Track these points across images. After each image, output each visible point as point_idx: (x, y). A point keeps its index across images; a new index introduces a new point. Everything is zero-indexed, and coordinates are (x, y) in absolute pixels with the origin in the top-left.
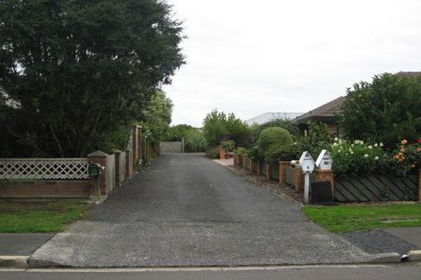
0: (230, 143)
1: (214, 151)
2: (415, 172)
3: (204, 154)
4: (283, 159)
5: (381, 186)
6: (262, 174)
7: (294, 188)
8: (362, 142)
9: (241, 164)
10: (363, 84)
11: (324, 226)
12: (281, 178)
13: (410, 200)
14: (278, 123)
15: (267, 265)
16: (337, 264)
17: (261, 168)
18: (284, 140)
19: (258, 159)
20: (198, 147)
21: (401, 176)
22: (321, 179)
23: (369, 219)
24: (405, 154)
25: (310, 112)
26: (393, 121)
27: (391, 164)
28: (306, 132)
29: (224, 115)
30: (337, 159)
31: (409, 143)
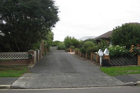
0: (73, 47)
1: (68, 49)
2: (136, 56)
3: (64, 50)
4: (92, 52)
5: (125, 60)
6: (84, 57)
7: (96, 61)
8: (119, 46)
9: (77, 54)
10: (118, 27)
11: (107, 74)
12: (91, 58)
13: (135, 65)
14: (90, 40)
15: (90, 87)
16: (113, 86)
17: (84, 55)
18: (92, 46)
19: (83, 52)
20: (62, 48)
21: (132, 57)
22: (106, 58)
23: (122, 71)
24: (133, 50)
25: (100, 36)
26: (129, 39)
27: (129, 53)
28: (99, 43)
29: (71, 38)
30: (111, 51)
31: (134, 46)
